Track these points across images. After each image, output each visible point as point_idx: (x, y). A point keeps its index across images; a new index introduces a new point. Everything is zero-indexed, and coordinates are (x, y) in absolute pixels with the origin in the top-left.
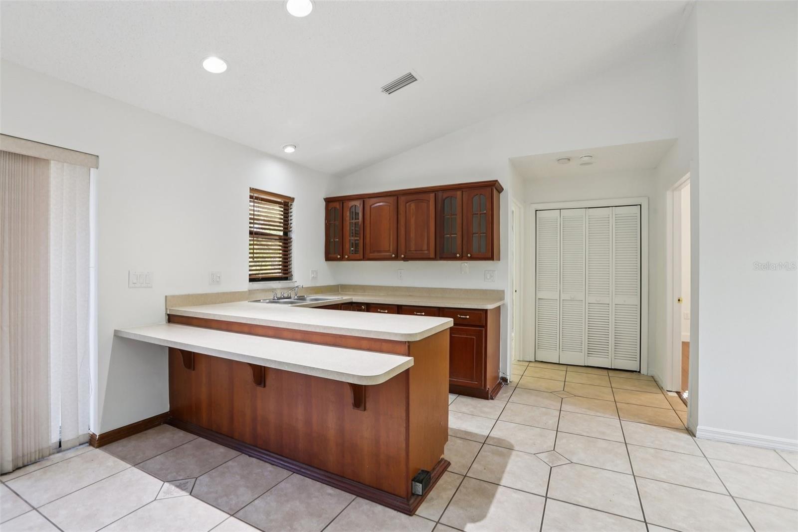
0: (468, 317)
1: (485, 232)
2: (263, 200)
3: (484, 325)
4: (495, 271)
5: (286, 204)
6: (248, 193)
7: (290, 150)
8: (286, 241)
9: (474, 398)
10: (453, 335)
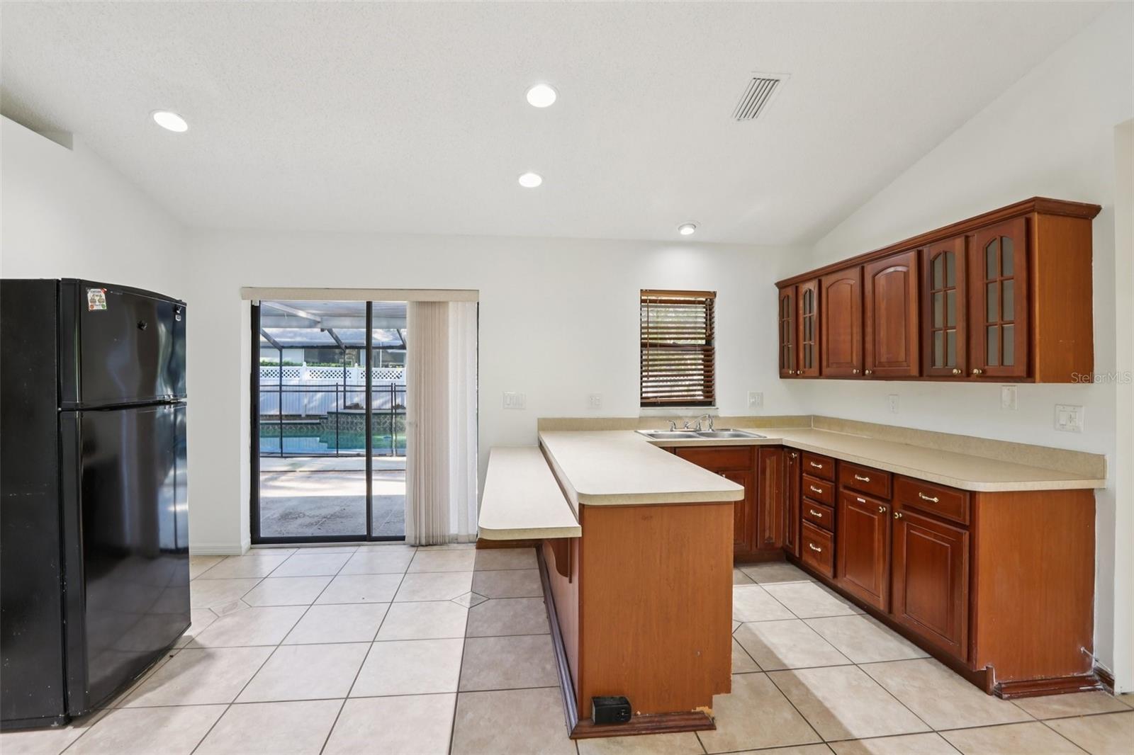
0: (935, 500)
1: (1012, 319)
2: (661, 302)
3: (967, 523)
4: (1081, 406)
5: (707, 301)
6: (637, 298)
7: (687, 231)
8: (708, 351)
9: (957, 677)
10: (912, 531)
